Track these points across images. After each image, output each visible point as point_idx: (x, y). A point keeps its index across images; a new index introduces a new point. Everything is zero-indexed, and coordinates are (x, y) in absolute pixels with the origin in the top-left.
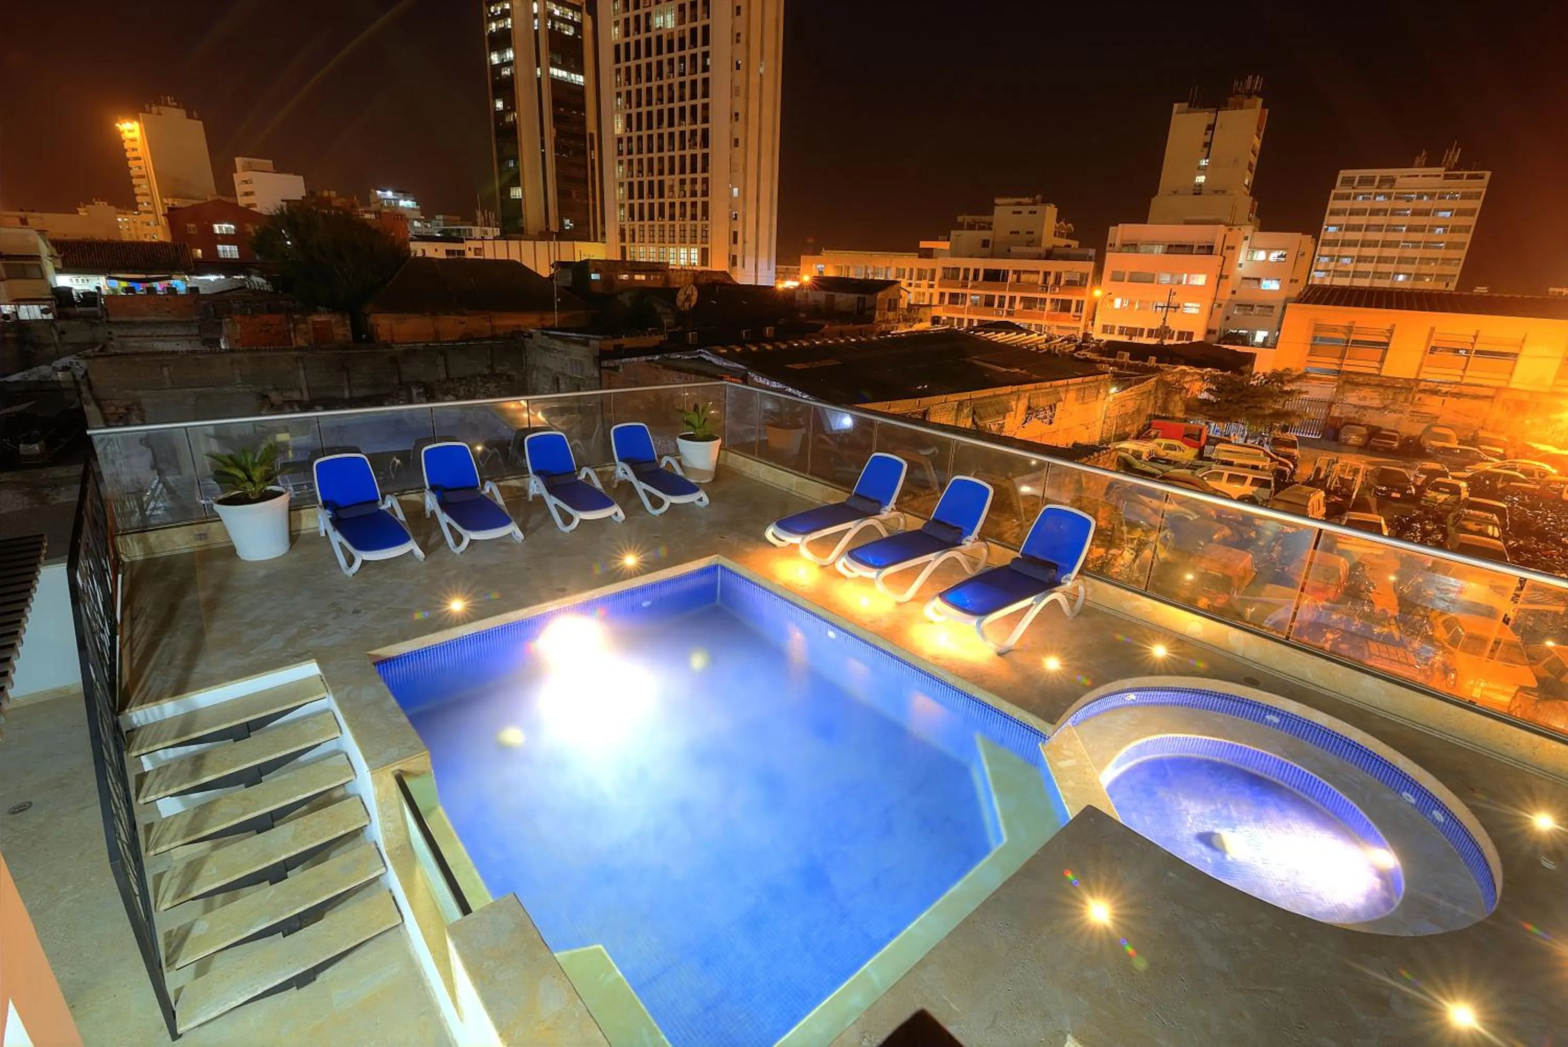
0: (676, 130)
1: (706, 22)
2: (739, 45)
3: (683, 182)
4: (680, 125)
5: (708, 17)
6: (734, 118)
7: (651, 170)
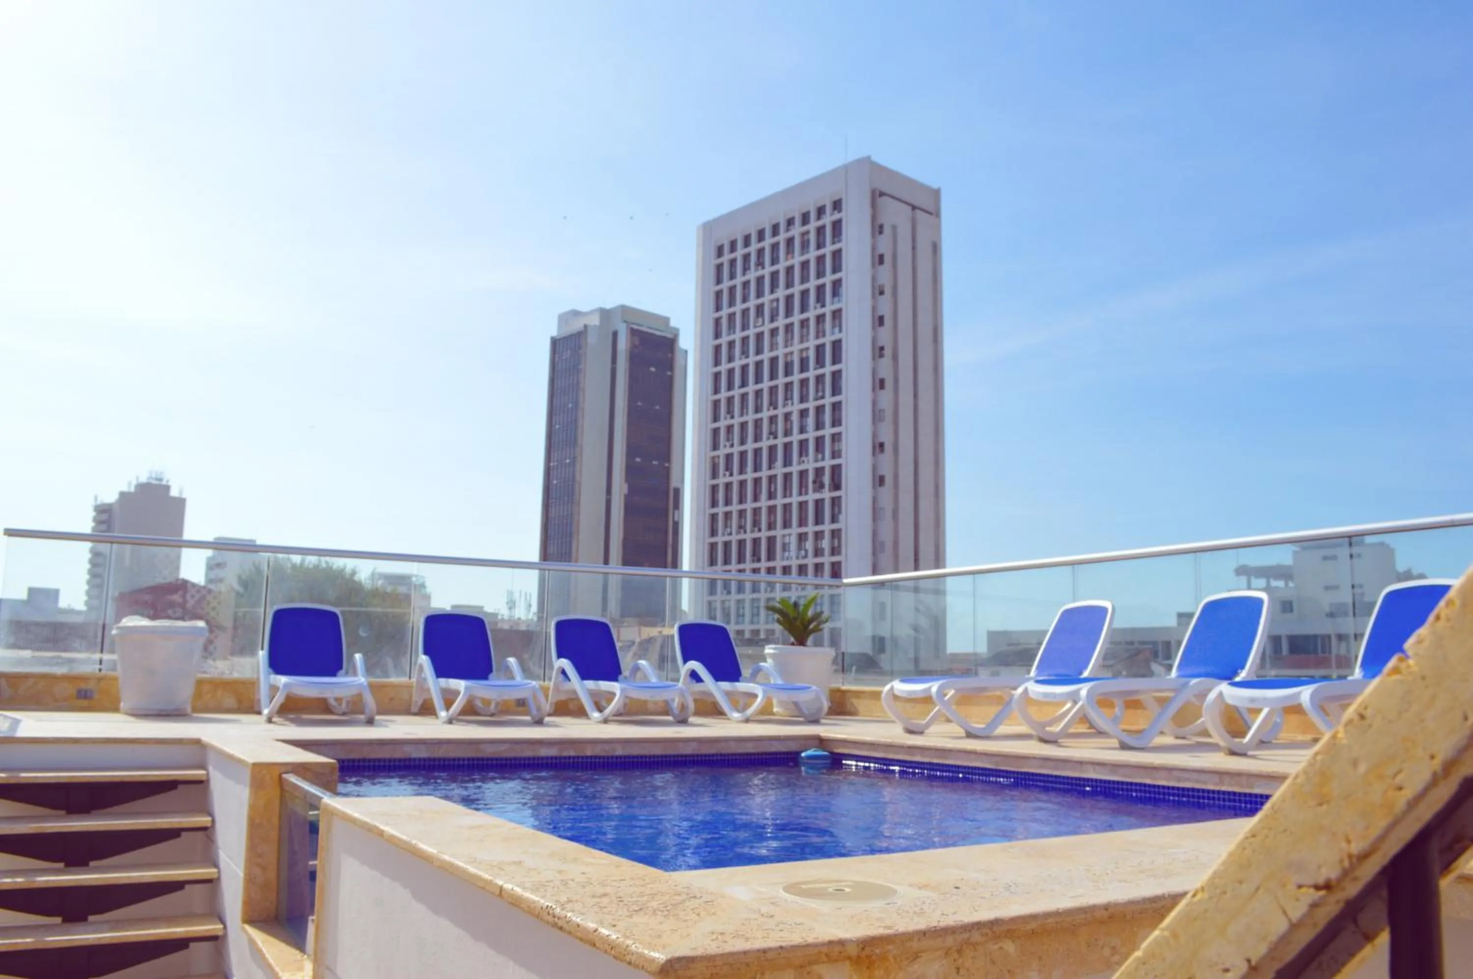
0: (795, 469)
1: (837, 336)
2: (883, 360)
3: (802, 537)
4: (800, 463)
5: (840, 331)
6: (878, 449)
7: (756, 523)
